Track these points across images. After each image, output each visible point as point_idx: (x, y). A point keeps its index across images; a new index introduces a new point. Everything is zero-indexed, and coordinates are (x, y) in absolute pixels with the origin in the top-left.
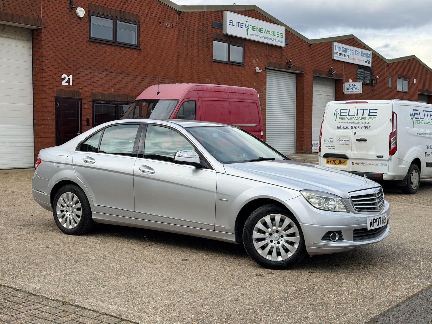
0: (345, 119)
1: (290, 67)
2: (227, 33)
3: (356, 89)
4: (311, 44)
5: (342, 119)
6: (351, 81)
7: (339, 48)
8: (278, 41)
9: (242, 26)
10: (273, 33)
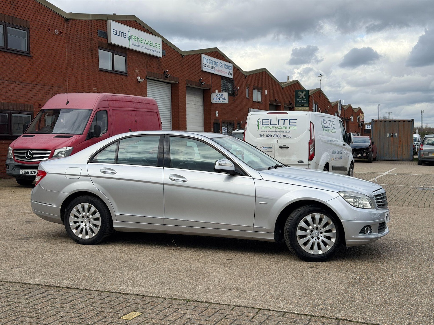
0: (267, 128)
1: (167, 77)
2: (112, 42)
3: (223, 99)
4: (183, 56)
5: (265, 128)
6: (217, 91)
7: (206, 60)
8: (157, 52)
9: (125, 36)
10: (152, 44)
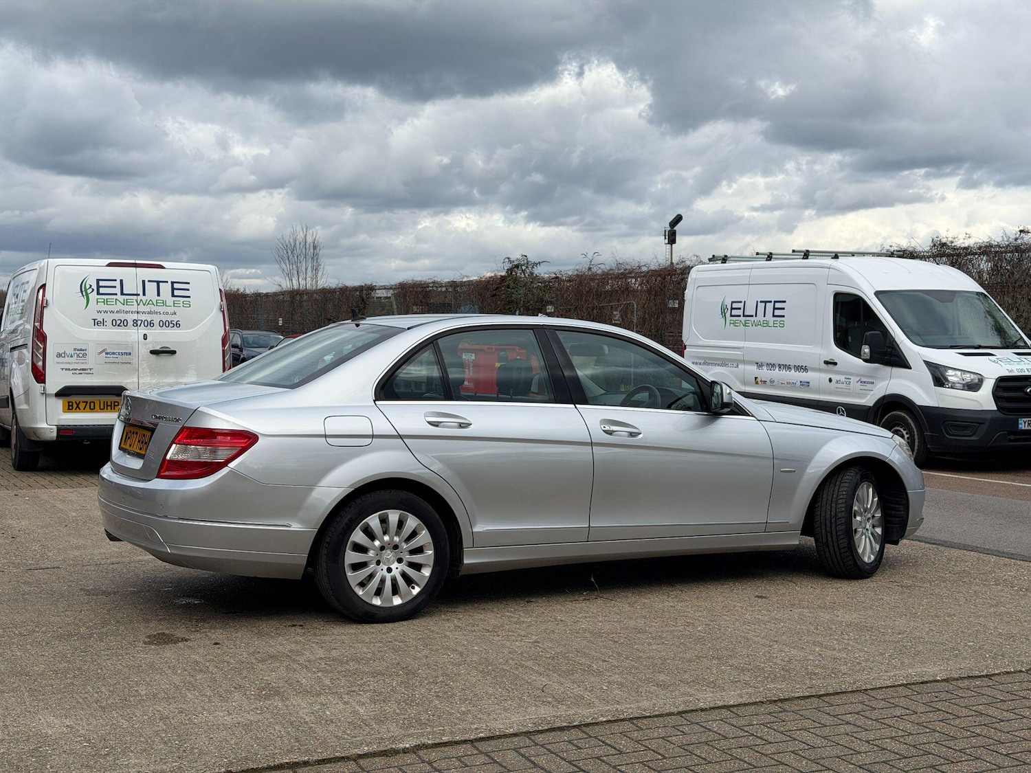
0: (114, 303)
5: (106, 302)
